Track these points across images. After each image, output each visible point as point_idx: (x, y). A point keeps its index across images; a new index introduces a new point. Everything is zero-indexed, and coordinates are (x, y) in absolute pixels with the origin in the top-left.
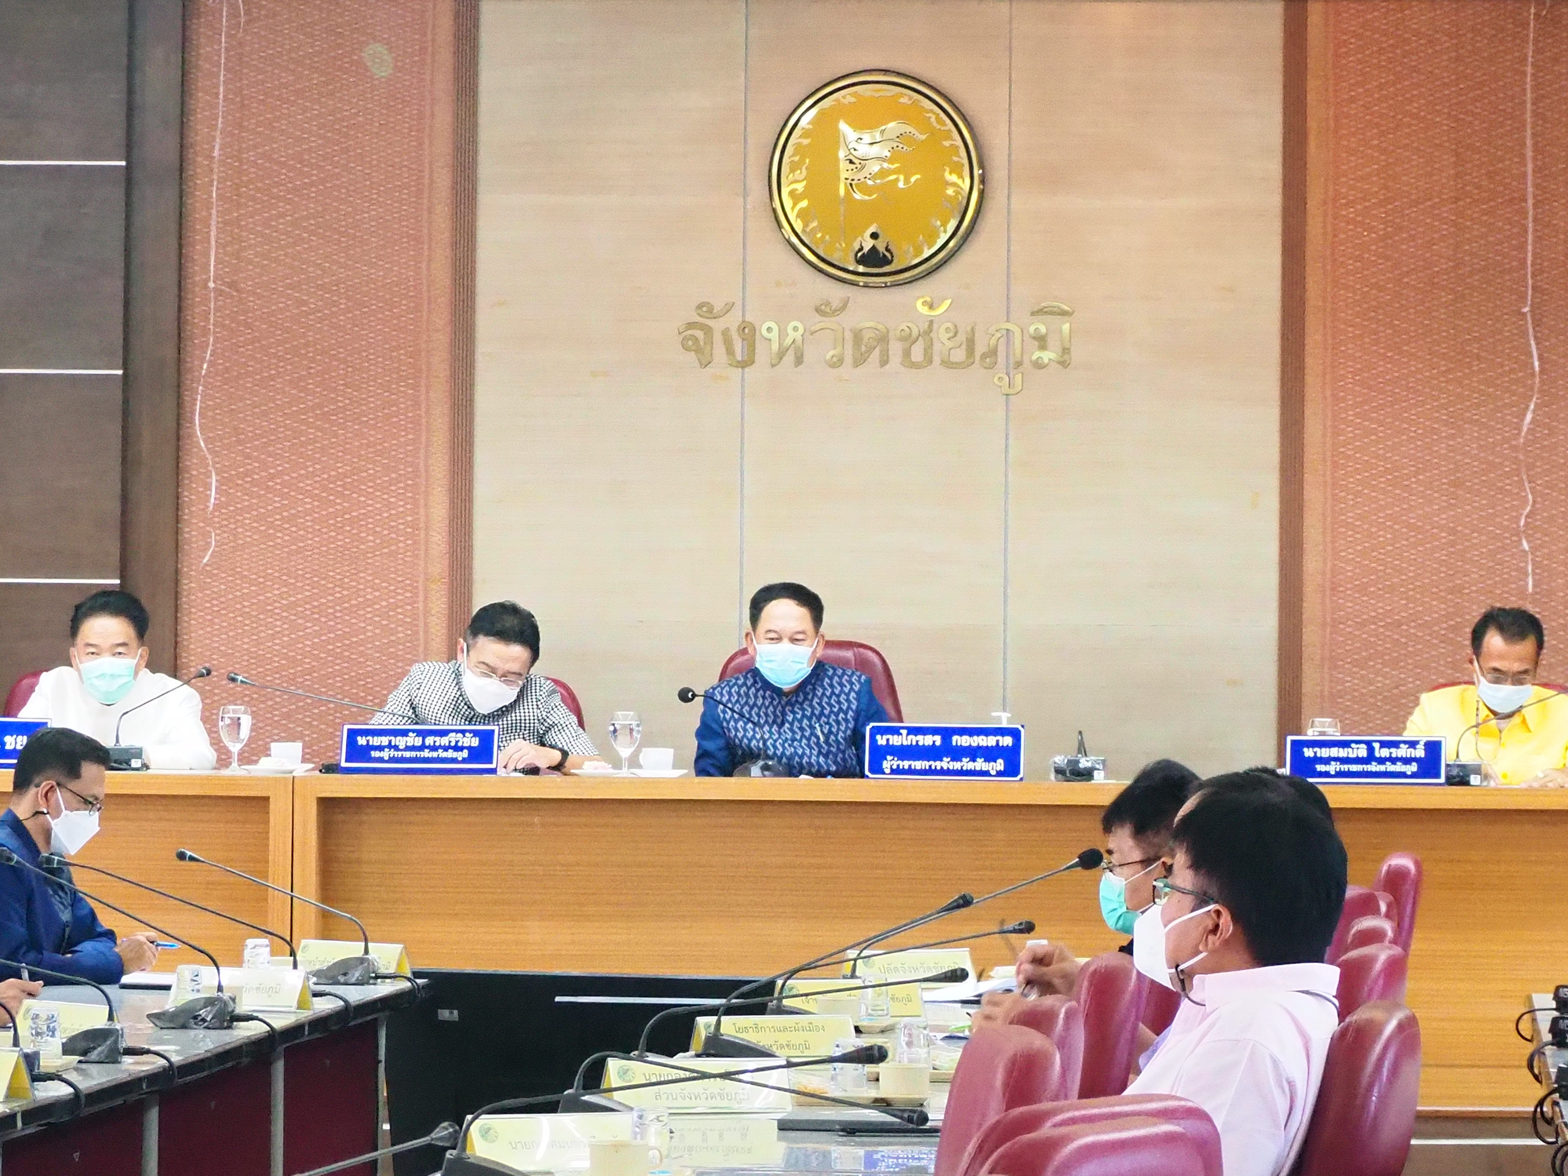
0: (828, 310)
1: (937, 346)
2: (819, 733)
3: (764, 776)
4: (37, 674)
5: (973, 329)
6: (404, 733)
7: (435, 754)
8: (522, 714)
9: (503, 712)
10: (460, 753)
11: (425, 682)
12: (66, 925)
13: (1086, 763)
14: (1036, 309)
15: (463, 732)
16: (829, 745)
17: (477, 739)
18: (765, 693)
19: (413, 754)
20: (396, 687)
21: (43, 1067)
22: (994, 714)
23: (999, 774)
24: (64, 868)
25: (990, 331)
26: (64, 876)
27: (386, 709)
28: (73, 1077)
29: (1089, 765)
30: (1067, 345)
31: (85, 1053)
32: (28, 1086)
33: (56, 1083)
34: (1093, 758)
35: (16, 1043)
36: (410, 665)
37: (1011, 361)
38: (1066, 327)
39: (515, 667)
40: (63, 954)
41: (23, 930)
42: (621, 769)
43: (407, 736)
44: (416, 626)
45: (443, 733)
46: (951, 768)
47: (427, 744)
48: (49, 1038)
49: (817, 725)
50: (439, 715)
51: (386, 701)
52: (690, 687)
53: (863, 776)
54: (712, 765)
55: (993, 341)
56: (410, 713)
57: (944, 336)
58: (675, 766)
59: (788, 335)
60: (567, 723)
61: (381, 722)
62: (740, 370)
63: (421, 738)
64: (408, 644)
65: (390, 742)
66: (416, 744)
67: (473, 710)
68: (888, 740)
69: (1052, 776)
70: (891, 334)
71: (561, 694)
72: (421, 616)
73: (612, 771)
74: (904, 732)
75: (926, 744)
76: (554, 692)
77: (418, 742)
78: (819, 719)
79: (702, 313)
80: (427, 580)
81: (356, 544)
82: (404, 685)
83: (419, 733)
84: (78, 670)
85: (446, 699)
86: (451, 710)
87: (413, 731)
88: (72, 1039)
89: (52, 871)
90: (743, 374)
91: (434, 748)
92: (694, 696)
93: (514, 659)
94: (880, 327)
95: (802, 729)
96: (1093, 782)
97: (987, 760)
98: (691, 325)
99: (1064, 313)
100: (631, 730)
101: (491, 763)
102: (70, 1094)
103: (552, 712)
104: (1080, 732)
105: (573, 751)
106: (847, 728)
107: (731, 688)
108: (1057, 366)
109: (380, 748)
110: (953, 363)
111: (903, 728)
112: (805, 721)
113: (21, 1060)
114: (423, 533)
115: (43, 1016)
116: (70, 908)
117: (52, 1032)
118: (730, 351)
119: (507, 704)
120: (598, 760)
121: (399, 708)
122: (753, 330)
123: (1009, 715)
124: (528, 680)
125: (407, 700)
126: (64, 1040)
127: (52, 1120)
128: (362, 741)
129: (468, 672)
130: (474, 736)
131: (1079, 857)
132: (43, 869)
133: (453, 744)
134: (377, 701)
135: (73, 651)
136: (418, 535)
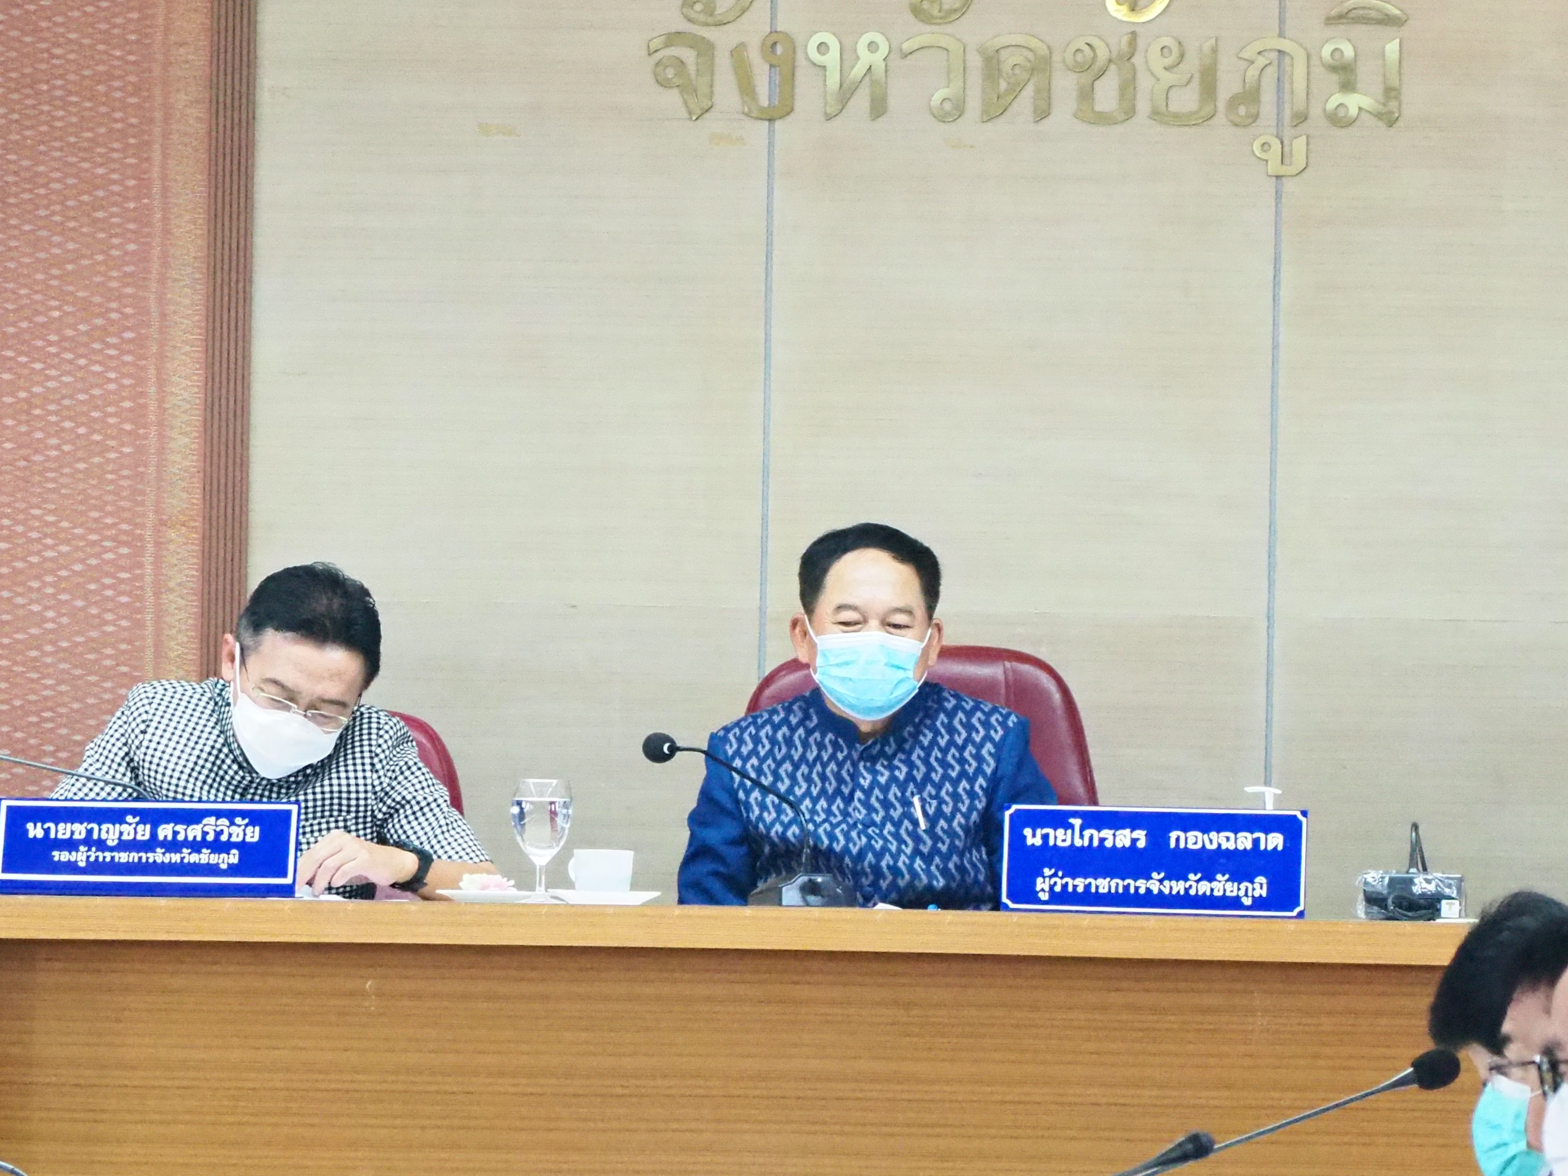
0: (935, 13)
1: (1144, 82)
2: (918, 814)
3: (808, 905)
5: (1215, 51)
6: (117, 816)
7: (175, 858)
8: (344, 782)
9: (306, 776)
10: (224, 856)
11: (157, 719)
13: (1424, 885)
14: (1333, 13)
15: (231, 815)
16: (936, 839)
17: (257, 829)
18: (823, 736)
19: (134, 857)
20: (100, 728)
22: (1249, 789)
23: (1259, 904)
25: (1245, 54)
27: (81, 771)
29: (1431, 888)
30: (1396, 83)
34: (1439, 875)
36: (129, 688)
37: (1288, 113)
38: (1392, 48)
39: (333, 690)
42: (533, 889)
43: (122, 821)
44: (139, 611)
45: (192, 817)
46: (1166, 891)
47: (161, 837)
49: (916, 800)
50: (182, 783)
51: (82, 754)
52: (666, 732)
53: (997, 906)
54: (716, 874)
55: (1252, 73)
56: (126, 780)
57: (1157, 62)
58: (635, 886)
59: (858, 58)
60: (430, 799)
61: (70, 795)
62: (767, 123)
63: (148, 827)
64: (124, 646)
65: (90, 832)
66: (139, 837)
67: (251, 771)
68: (1045, 837)
69: (1361, 908)
70: (1056, 58)
71: (419, 744)
72: (149, 593)
73: (514, 892)
74: (1077, 822)
75: (1119, 845)
76: (404, 739)
77: (144, 833)
78: (920, 788)
79: (693, 15)
80: (163, 523)
81: (24, 452)
82: (115, 724)
83: (145, 816)
85: (196, 752)
86: (205, 772)
87: (134, 812)
90: (771, 132)
91: (173, 846)
92: (674, 749)
93: (336, 675)
94: (1034, 43)
95: (886, 805)
96: (1438, 921)
97: (1236, 878)
98: (674, 38)
99: (1388, 21)
100: (553, 814)
101: (284, 875)
103: (401, 778)
104: (1415, 827)
105: (440, 852)
106: (971, 808)
107: (759, 728)
108: (1374, 121)
109: (71, 845)
110: (1176, 116)
111: (1075, 814)
112: (894, 790)
114: (153, 431)
118: (747, 88)
119: (315, 761)
120: (489, 872)
121: (105, 768)
122: (792, 48)
123: (1279, 792)
124: (357, 718)
125: (122, 754)
128: (35, 831)
129: (243, 699)
130: (252, 823)
131: (1413, 1065)
133: (210, 838)
134: (63, 755)
136: (145, 437)
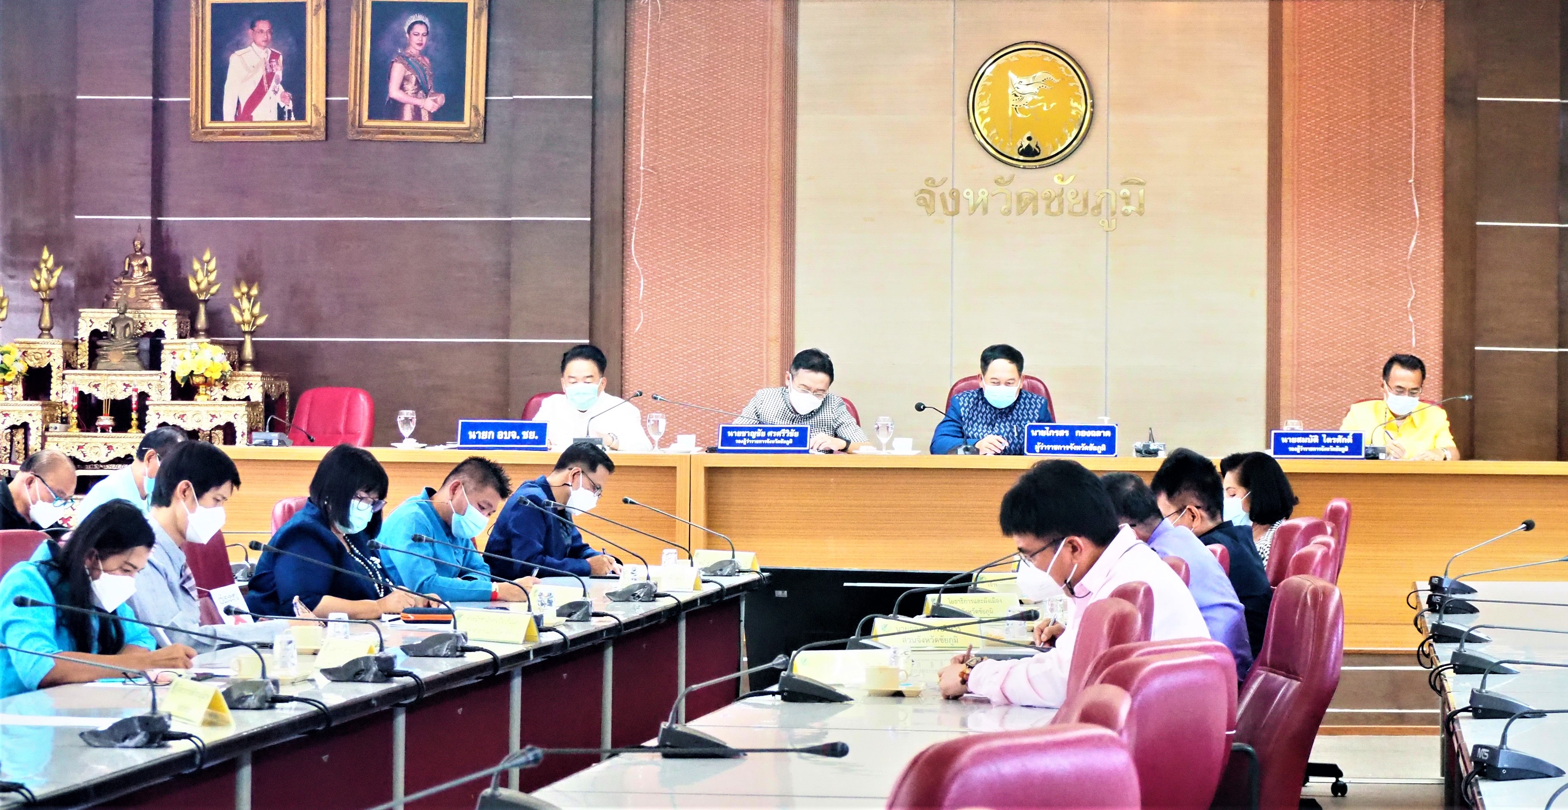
0: (1002, 182)
1: (1066, 203)
3: (966, 454)
5: (1087, 193)
7: (772, 442)
8: (824, 416)
9: (812, 414)
10: (788, 441)
11: (765, 400)
13: (1154, 446)
14: (1124, 182)
18: (985, 405)
19: (760, 441)
20: (747, 403)
21: (545, 624)
22: (1100, 418)
23: (1103, 453)
25: (1097, 194)
27: (743, 415)
28: (563, 629)
29: (1156, 447)
30: (1142, 202)
31: (570, 615)
32: (537, 635)
33: (553, 632)
34: (1158, 443)
35: (529, 609)
36: (757, 390)
37: (1110, 212)
38: (1141, 192)
41: (541, 546)
42: (882, 450)
44: (761, 367)
46: (1075, 449)
47: (768, 436)
48: (549, 607)
49: (1015, 426)
50: (776, 419)
51: (742, 411)
52: (922, 402)
53: (1023, 454)
54: (940, 448)
55: (1099, 200)
56: (758, 418)
57: (1070, 197)
58: (919, 449)
59: (979, 196)
60: (850, 423)
61: (740, 423)
62: (951, 217)
64: (757, 378)
65: (747, 434)
66: (762, 436)
67: (796, 413)
68: (1038, 433)
69: (1135, 454)
70: (1039, 196)
71: (846, 405)
72: (764, 361)
73: (876, 452)
75: (1060, 435)
76: (842, 404)
77: (763, 434)
79: (928, 184)
80: (768, 340)
81: (726, 319)
82: (752, 402)
85: (779, 407)
86: (782, 414)
88: (562, 607)
90: (953, 219)
91: (772, 438)
92: (924, 407)
93: (821, 382)
94: (1033, 191)
97: (1096, 445)
98: (922, 191)
99: (1140, 184)
100: (888, 427)
102: (561, 639)
103: (841, 416)
104: (1151, 429)
105: (853, 440)
108: (1137, 214)
109: (741, 438)
110: (1075, 213)
113: (533, 619)
114: (766, 313)
115: (545, 594)
117: (550, 603)
118: (945, 206)
119: (815, 409)
120: (868, 445)
121: (749, 415)
122: (959, 193)
123: (1109, 418)
124: (827, 396)
125: (754, 411)
126: (557, 608)
127: (551, 655)
128: (730, 434)
129: (793, 391)
133: (784, 435)
136: (763, 314)
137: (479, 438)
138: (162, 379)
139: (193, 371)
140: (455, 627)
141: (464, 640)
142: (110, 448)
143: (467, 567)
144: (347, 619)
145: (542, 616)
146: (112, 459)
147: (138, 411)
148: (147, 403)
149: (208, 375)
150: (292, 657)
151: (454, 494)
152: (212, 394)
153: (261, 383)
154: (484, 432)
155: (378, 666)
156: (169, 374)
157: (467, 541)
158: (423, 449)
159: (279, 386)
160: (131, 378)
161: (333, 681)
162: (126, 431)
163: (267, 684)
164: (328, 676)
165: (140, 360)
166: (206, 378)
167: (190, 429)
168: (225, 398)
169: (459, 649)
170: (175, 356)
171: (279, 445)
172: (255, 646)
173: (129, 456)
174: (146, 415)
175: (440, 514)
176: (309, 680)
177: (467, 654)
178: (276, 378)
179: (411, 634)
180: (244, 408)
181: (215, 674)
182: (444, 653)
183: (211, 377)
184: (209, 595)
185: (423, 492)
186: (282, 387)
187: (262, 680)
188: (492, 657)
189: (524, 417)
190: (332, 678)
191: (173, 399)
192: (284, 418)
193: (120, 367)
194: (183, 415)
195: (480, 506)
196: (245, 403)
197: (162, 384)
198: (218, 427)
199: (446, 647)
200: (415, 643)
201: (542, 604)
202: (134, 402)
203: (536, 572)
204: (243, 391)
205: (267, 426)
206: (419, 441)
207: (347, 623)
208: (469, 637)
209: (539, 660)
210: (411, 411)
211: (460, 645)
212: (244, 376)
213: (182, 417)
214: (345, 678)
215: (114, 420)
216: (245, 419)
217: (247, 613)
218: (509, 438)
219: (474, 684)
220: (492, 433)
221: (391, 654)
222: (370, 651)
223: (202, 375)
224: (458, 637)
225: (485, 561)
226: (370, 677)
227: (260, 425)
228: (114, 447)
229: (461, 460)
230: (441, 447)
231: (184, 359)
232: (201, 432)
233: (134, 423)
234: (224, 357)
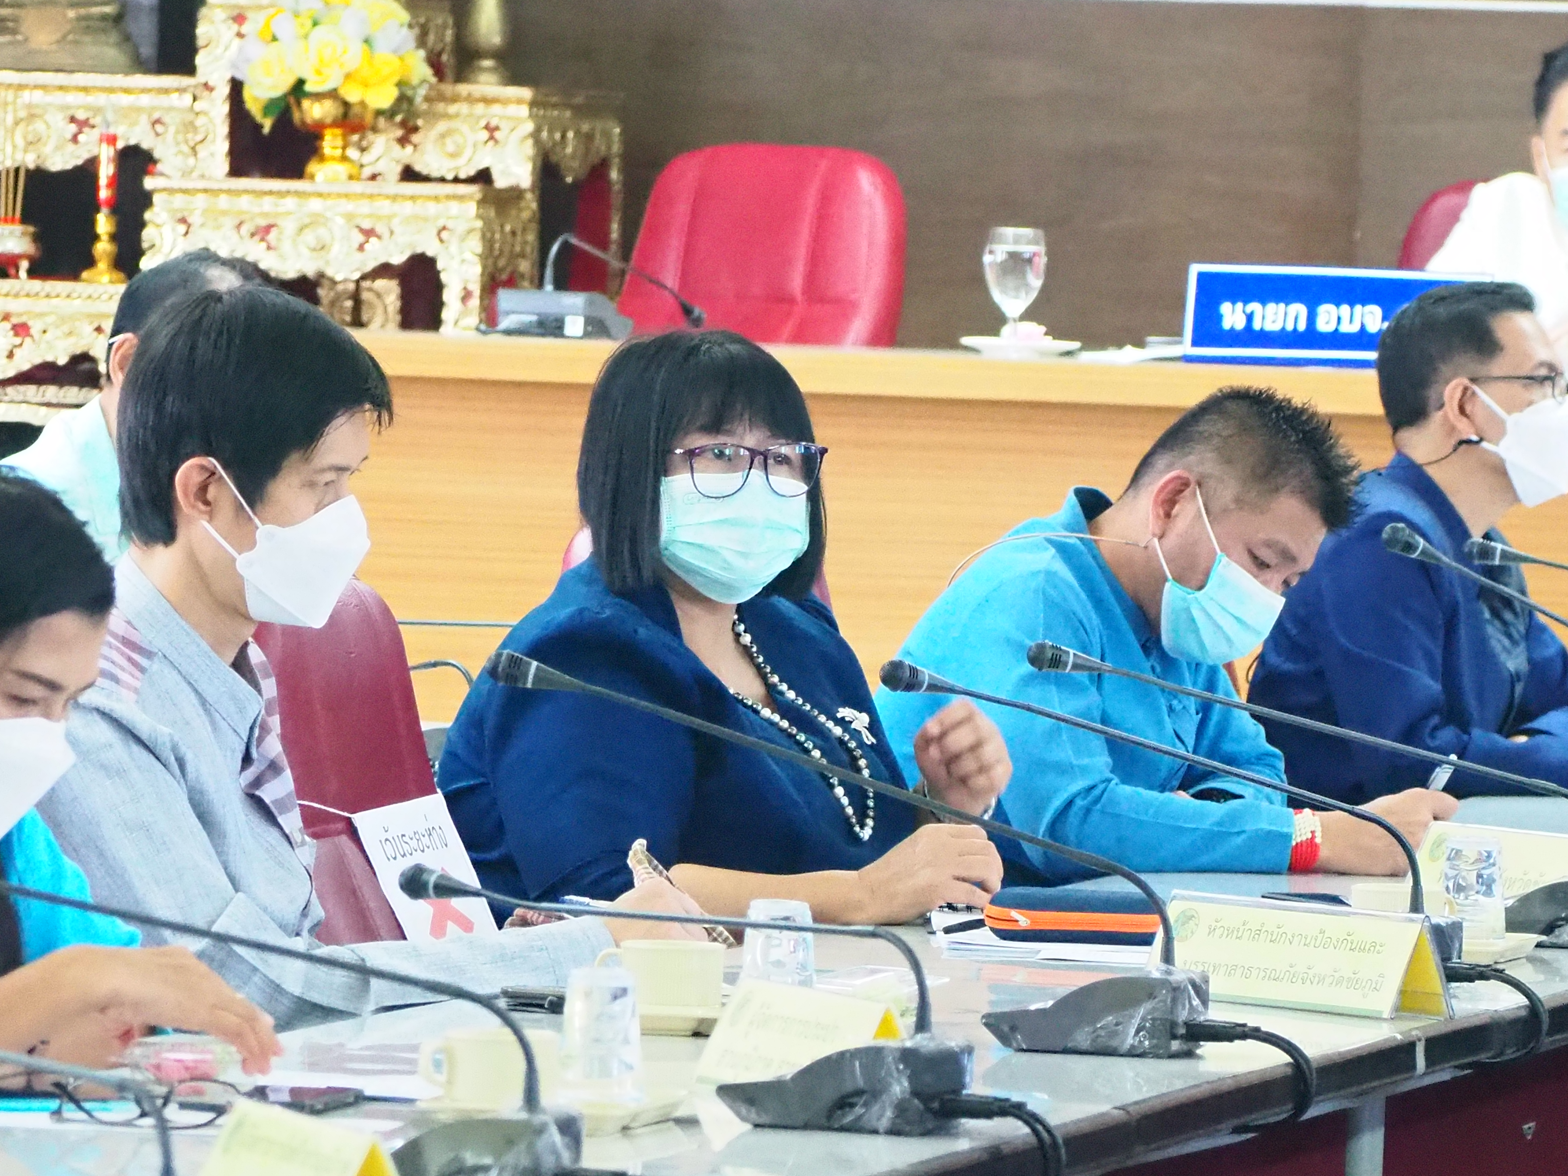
4: (1465, 187)
12: (1515, 678)
21: (1469, 953)
24: (1512, 564)
26: (1514, 580)
28: (1524, 973)
31: (1549, 929)
32: (1440, 990)
33: (1494, 984)
35: (1416, 905)
40: (1508, 735)
41: (1435, 687)
48: (1480, 897)
84: (1547, 181)
88: (1526, 900)
89: (1492, 573)
102: (1519, 1008)
113: (1427, 936)
115: (1471, 854)
116: (1523, 646)
117: (1487, 885)
126: (1510, 902)
127: (1483, 1057)
132: (1476, 569)
135: (1539, 145)
137: (1257, 326)
138: (198, 106)
139: (301, 83)
140: (1168, 956)
141: (1196, 1002)
142: (21, 329)
143: (1210, 756)
144: (809, 922)
145: (1457, 927)
146: (26, 367)
147: (116, 208)
148: (149, 183)
149: (352, 95)
150: (626, 1041)
151: (1168, 515)
152: (367, 158)
153: (530, 126)
154: (1271, 307)
155: (910, 1079)
156: (226, 90)
157: (1213, 671)
158: (1067, 360)
159: (589, 138)
160: (99, 99)
161: (757, 1126)
162: (74, 276)
163: (540, 1130)
164: (744, 1110)
165: (127, 38)
166: (346, 105)
167: (290, 273)
168: (409, 174)
169: (1182, 1031)
170: (244, 29)
171: (587, 335)
172: (502, 1003)
173: (84, 357)
174: (142, 225)
175: (1125, 579)
176: (679, 1121)
177: (1207, 1048)
178: (580, 111)
179: (1020, 977)
180: (472, 208)
181: (368, 1093)
182: (1130, 1041)
183: (362, 104)
184: (352, 832)
185: (1070, 504)
186: (599, 143)
187: (523, 1115)
188: (1288, 1059)
189: (1405, 263)
190: (753, 1116)
191: (236, 171)
192: (603, 244)
193: (66, 59)
194: (268, 229)
195: (1255, 558)
196: (474, 190)
197: (200, 121)
198: (384, 270)
199: (1136, 1022)
200: (1033, 1007)
201: (1459, 889)
202: (103, 181)
203: (1442, 776)
204: (468, 153)
205: (549, 273)
206: (1056, 331)
207: (809, 935)
208: (1214, 989)
209: (1444, 1075)
210: (1027, 232)
211: (1183, 1015)
212: (471, 99)
213: (263, 232)
214: (802, 1118)
215: (37, 238)
216: (476, 245)
217: (476, 894)
218: (1355, 328)
219: (1228, 1147)
220: (1299, 310)
221: (954, 1043)
222: (885, 1026)
223: (333, 94)
224: (1176, 990)
225: (1270, 740)
226: (887, 1117)
227: (525, 266)
228: (36, 328)
229: (1192, 399)
230: (1129, 354)
231: (275, 39)
232: (325, 282)
233: (103, 248)
234: (409, 36)
